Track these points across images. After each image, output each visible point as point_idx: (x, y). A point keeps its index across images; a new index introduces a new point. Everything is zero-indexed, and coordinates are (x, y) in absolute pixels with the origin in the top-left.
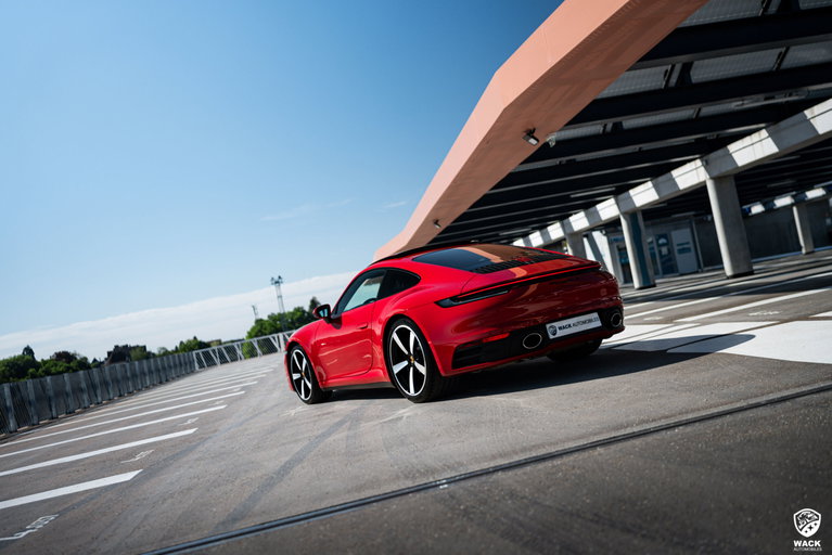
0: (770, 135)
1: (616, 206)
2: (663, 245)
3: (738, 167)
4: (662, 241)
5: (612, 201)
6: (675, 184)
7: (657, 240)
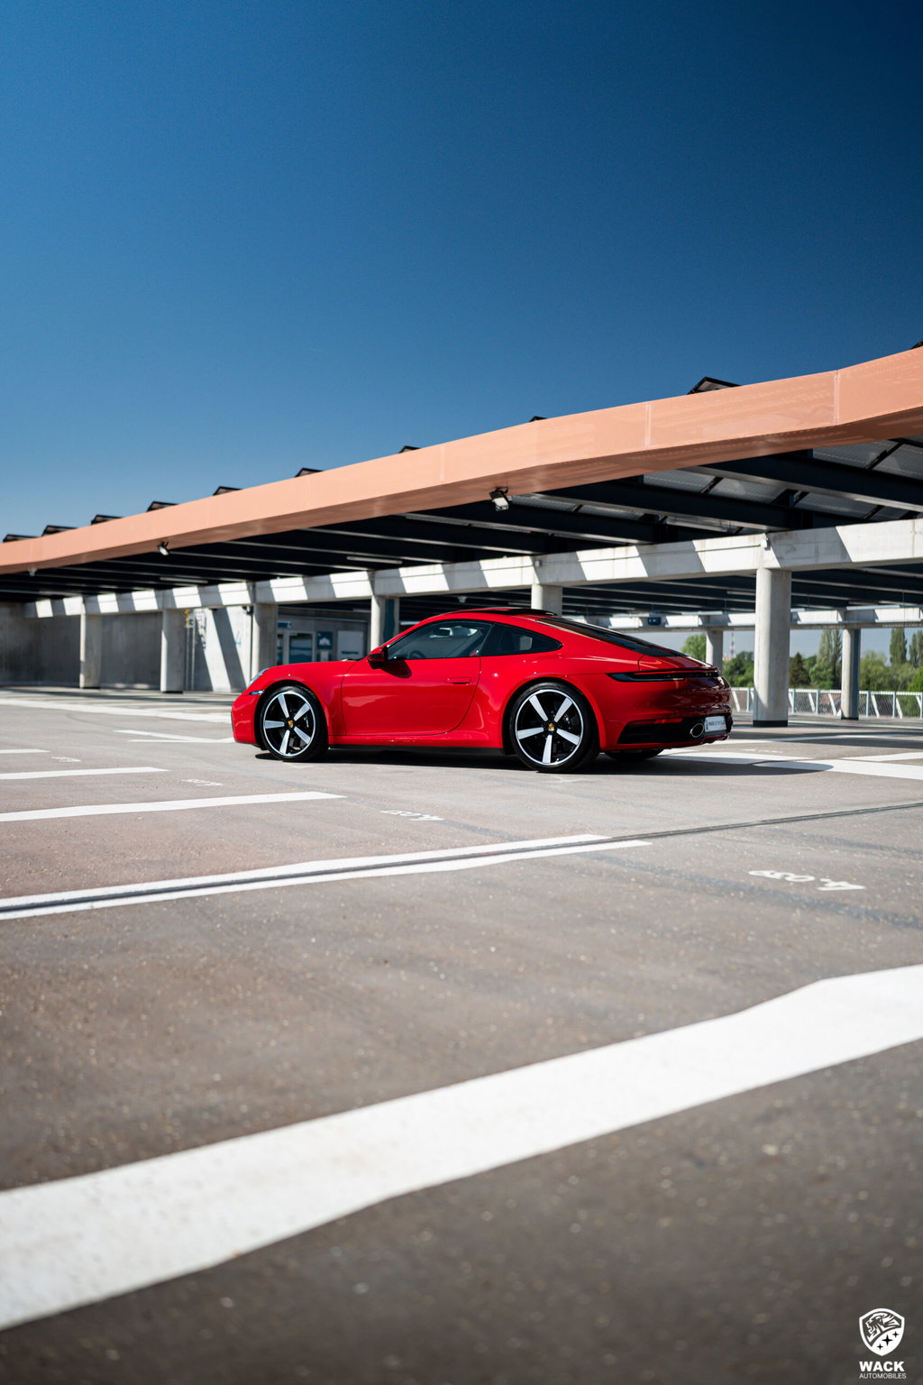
0: (641, 555)
1: (367, 585)
2: (325, 647)
3: (586, 581)
4: (324, 641)
5: (363, 575)
6: (483, 578)
7: (318, 639)
